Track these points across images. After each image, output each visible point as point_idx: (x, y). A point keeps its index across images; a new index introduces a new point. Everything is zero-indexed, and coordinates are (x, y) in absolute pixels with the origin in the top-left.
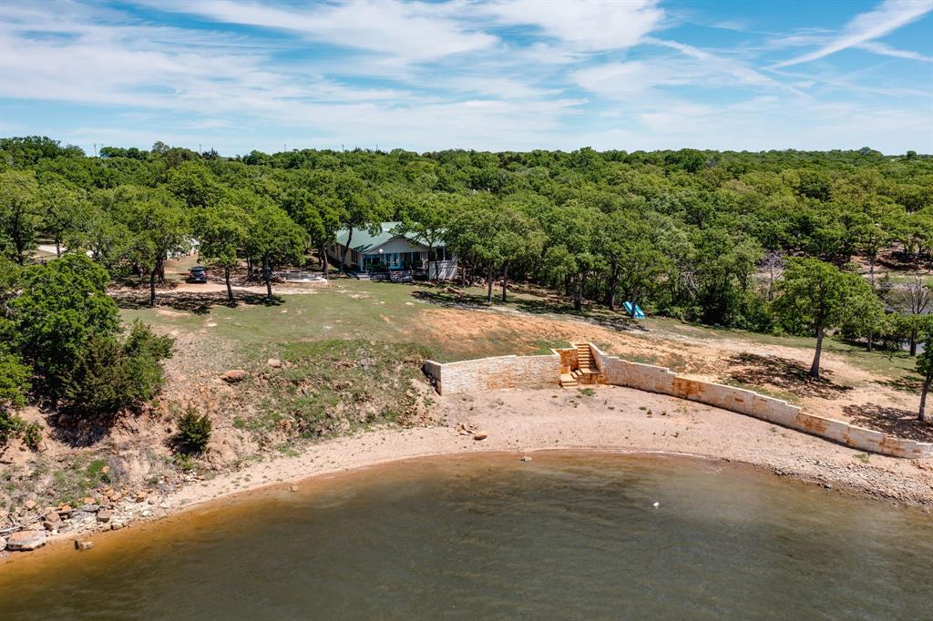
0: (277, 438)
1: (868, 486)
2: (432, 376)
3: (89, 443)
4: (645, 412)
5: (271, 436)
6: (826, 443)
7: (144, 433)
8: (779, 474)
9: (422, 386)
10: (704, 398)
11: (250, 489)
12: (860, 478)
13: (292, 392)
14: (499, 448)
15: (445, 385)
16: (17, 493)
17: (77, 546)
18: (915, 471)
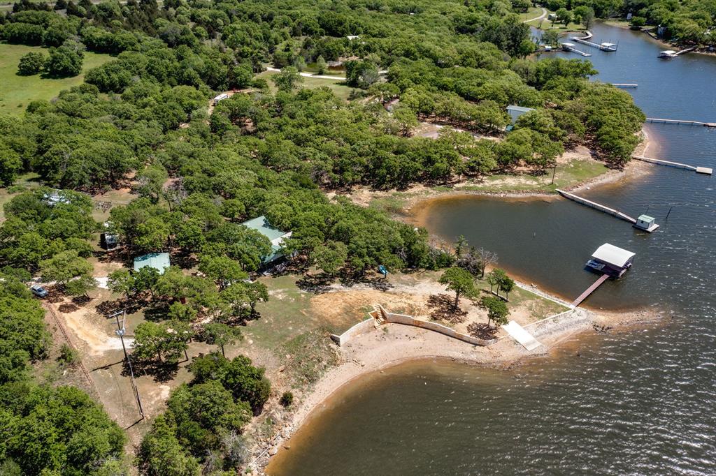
0: (306, 387)
1: (477, 360)
2: (336, 341)
3: (260, 413)
4: (408, 338)
5: (303, 387)
6: (464, 343)
7: (271, 403)
8: (453, 360)
9: (333, 346)
10: (424, 326)
11: (312, 410)
12: (473, 357)
13: (300, 367)
14: (371, 369)
15: (342, 342)
16: (255, 438)
17: (287, 448)
18: (488, 350)
